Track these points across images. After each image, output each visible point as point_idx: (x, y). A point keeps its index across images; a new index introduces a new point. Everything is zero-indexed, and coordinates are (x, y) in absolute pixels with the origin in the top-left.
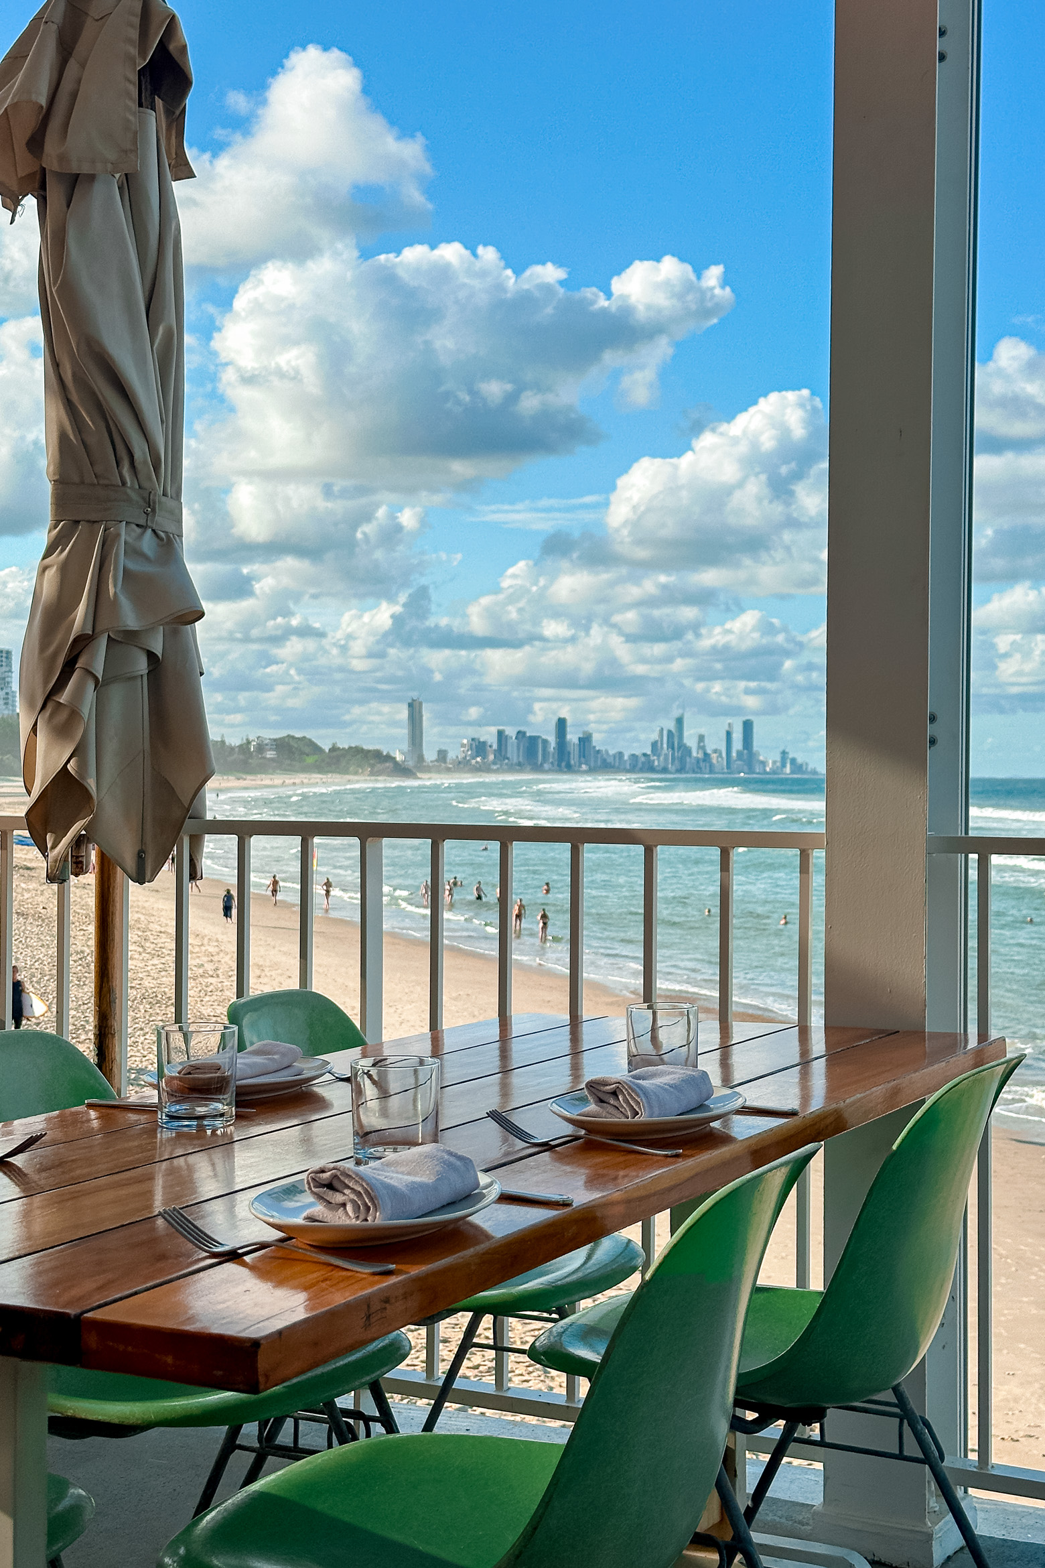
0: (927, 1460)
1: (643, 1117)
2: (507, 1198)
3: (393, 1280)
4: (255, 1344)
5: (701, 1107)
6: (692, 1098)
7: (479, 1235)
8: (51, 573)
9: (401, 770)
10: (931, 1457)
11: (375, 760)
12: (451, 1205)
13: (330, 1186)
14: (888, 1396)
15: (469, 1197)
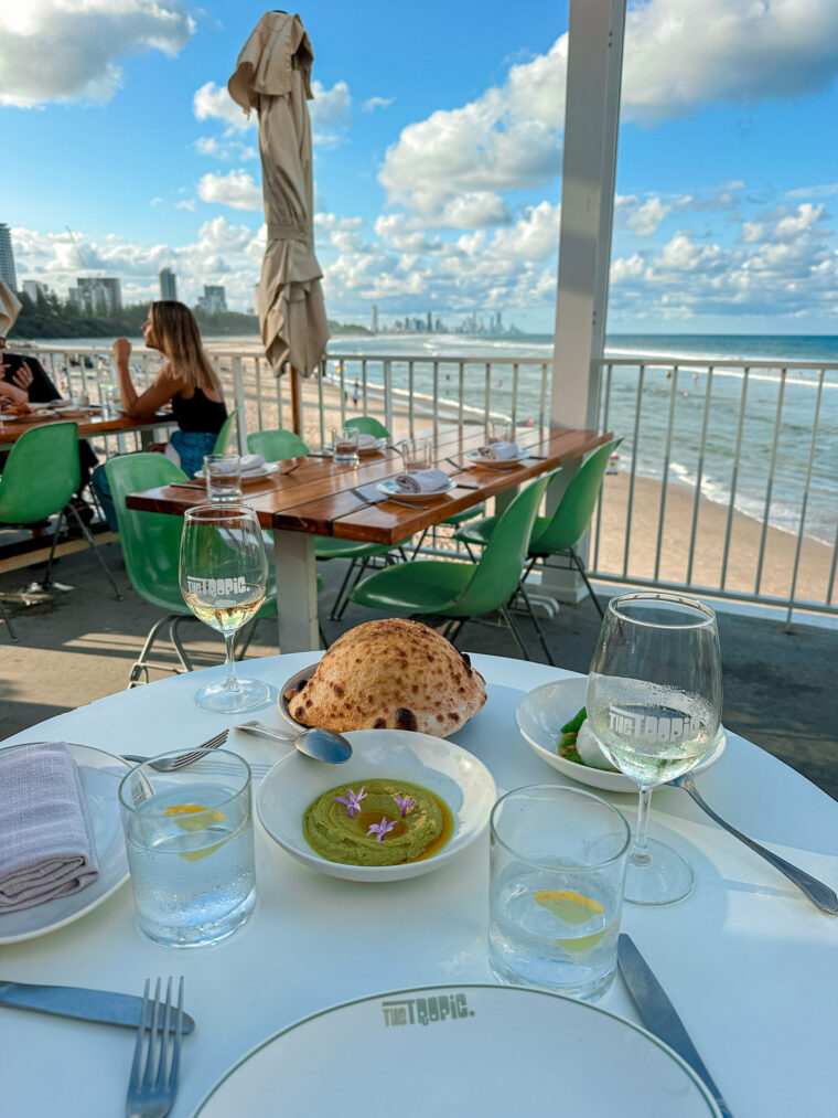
0: (580, 570)
1: (497, 460)
2: (459, 487)
3: (427, 512)
4: (390, 530)
5: (515, 457)
6: (512, 454)
7: (450, 498)
8: (269, 260)
9: (370, 334)
10: (581, 569)
11: (360, 330)
12: (441, 488)
13: (404, 482)
14: (568, 550)
15: (446, 486)
